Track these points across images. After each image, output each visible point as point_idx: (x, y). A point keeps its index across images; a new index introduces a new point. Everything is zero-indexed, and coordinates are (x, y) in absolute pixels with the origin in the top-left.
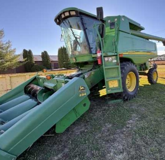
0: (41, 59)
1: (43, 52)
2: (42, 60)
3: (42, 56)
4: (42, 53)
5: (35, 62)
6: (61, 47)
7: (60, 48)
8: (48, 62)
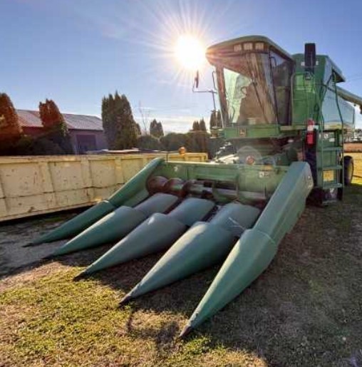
0: (38, 123)
1: (44, 102)
2: (43, 124)
3: (41, 113)
4: (41, 105)
5: (24, 128)
6: (111, 96)
7: (107, 97)
8: (62, 132)
